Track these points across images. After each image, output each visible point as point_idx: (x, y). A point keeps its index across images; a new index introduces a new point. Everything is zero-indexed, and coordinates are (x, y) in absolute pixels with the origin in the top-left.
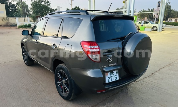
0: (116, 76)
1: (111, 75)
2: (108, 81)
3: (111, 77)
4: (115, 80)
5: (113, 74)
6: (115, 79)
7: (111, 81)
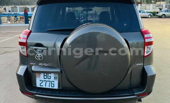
0: (53, 83)
1: (44, 78)
2: (40, 86)
3: (44, 81)
4: (50, 87)
5: (49, 78)
6: (52, 87)
7: (44, 87)
